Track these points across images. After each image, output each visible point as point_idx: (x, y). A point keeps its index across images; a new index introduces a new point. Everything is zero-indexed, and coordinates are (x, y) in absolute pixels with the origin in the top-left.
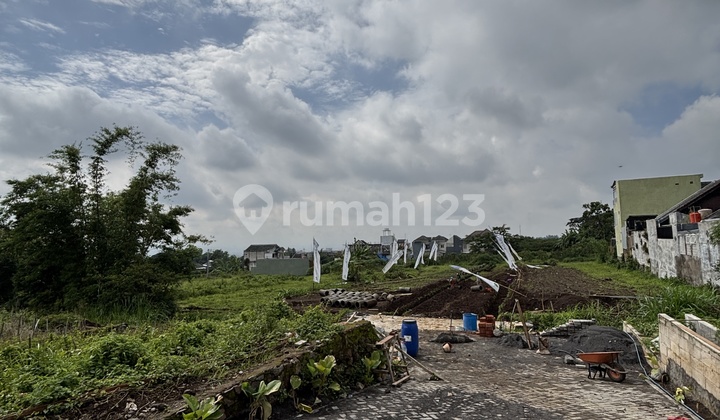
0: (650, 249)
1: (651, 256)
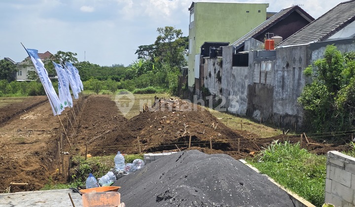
0: (223, 77)
1: (224, 85)
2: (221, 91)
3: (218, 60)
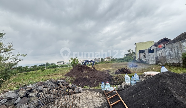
0: (146, 56)
2: (146, 60)
3: (144, 53)
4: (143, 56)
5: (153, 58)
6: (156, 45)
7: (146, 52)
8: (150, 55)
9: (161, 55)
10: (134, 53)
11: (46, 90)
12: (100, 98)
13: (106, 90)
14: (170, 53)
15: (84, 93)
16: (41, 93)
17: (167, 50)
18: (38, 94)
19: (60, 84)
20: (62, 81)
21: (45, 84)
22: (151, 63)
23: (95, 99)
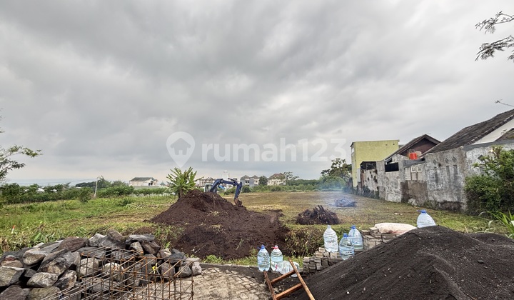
0: (378, 180)
1: (380, 184)
2: (378, 188)
3: (374, 170)
4: (370, 178)
5: (395, 184)
6: (404, 151)
7: (378, 169)
8: (388, 176)
9: (414, 178)
10: (349, 168)
11: (91, 265)
12: (252, 295)
13: (270, 271)
14: (436, 175)
15: (206, 277)
16: (69, 275)
17: (430, 167)
18: (60, 277)
19: (136, 246)
20: (143, 236)
21: (87, 244)
22: (390, 198)
23: (239, 297)
